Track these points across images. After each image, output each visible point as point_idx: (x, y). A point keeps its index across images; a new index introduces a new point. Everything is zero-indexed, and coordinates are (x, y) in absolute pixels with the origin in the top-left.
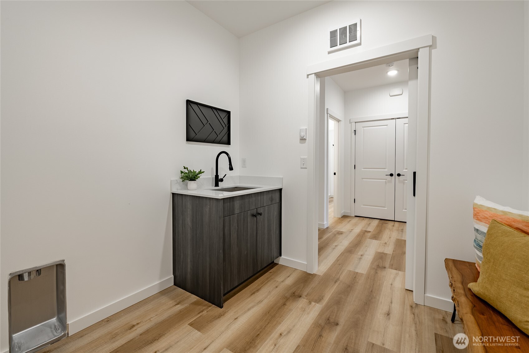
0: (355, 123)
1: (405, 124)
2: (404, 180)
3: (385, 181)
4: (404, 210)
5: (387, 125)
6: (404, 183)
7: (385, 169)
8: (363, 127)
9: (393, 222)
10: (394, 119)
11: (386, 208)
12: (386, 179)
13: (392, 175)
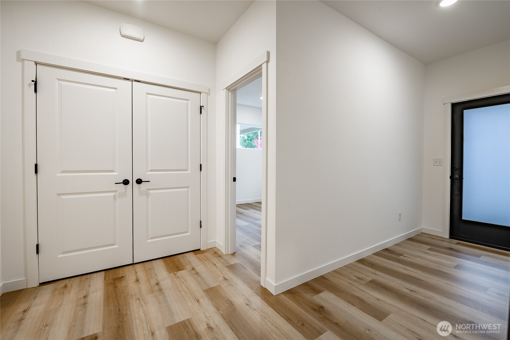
0: (36, 63)
1: (148, 94)
2: (148, 190)
3: (112, 194)
4: (149, 241)
5: (116, 89)
6: (148, 195)
7: (112, 171)
8: (58, 80)
9: (131, 266)
10: (128, 79)
11: (116, 246)
12: (116, 191)
13: (126, 182)
